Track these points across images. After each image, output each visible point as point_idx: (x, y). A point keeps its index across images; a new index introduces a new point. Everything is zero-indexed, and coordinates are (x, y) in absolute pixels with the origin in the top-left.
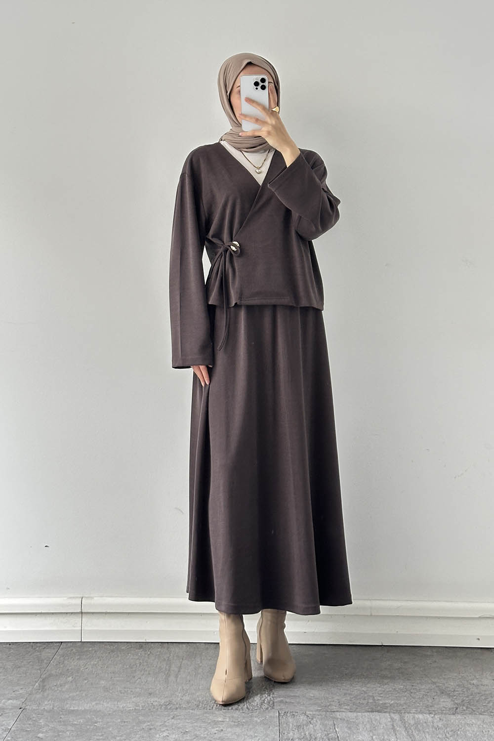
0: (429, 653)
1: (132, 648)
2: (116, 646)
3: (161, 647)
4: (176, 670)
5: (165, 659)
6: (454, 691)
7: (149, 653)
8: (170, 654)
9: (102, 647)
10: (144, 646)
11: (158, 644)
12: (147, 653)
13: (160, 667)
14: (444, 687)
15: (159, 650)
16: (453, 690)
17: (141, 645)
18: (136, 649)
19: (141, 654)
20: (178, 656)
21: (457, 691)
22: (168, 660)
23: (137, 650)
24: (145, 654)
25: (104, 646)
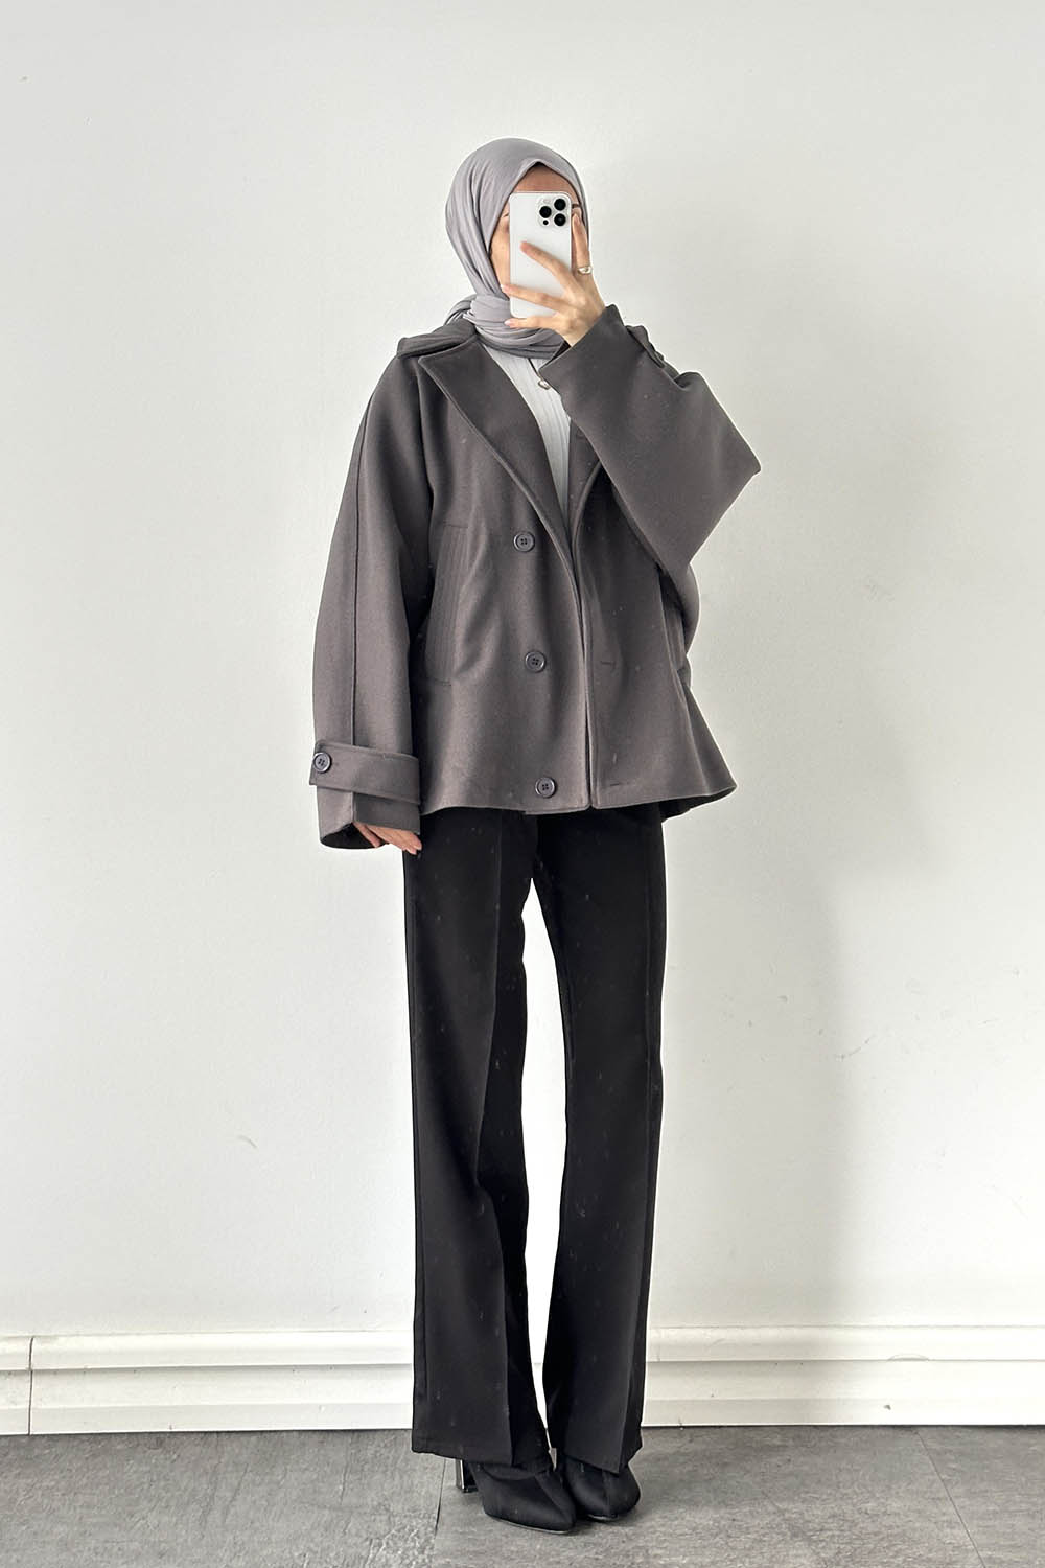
0: (777, 1442)
1: (139, 1449)
2: (103, 1443)
3: (202, 1443)
4: (229, 1495)
5: (207, 1473)
6: (822, 1530)
7: (175, 1457)
8: (220, 1458)
9: (73, 1446)
10: (167, 1440)
11: (195, 1435)
12: (170, 1458)
13: (194, 1489)
14: (801, 1521)
15: (198, 1449)
16: (819, 1528)
17: (159, 1439)
18: (150, 1448)
19: (156, 1460)
20: (235, 1464)
21: (830, 1530)
22: (214, 1471)
23: (150, 1451)
24: (166, 1459)
25: (76, 1443)
